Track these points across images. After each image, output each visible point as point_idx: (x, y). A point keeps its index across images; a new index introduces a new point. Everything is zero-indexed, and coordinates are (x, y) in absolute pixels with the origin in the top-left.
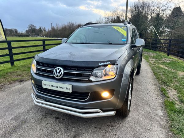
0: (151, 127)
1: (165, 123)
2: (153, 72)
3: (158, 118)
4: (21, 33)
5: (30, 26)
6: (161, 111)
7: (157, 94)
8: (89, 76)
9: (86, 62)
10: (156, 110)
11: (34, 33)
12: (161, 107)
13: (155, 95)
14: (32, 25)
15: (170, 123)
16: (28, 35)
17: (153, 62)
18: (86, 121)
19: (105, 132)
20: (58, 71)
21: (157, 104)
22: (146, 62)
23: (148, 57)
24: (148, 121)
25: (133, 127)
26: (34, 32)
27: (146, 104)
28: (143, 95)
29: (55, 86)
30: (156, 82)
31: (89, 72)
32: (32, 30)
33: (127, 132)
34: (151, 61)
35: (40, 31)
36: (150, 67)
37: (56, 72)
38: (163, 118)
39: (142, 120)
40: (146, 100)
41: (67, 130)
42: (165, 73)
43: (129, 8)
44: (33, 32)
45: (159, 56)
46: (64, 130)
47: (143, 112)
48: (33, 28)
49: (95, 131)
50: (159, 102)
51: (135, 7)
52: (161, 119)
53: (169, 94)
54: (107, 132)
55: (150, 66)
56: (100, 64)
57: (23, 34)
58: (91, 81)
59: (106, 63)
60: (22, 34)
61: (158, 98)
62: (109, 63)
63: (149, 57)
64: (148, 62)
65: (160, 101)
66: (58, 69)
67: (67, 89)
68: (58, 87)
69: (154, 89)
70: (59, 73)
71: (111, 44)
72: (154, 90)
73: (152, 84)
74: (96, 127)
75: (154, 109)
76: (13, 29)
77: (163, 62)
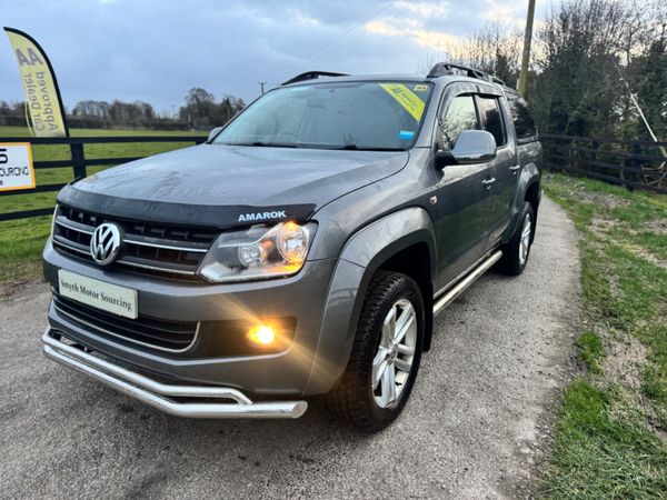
0: (460, 483)
1: (527, 473)
2: (580, 269)
3: (506, 450)
4: (162, 117)
5: (195, 92)
6: (532, 424)
7: (553, 353)
8: (196, 260)
9: (196, 206)
10: (517, 416)
11: (205, 119)
12: (544, 406)
13: (542, 360)
14: (199, 90)
15: (550, 475)
16: (186, 125)
17: (604, 232)
18: (221, 432)
19: (266, 479)
20: (102, 239)
21: (532, 396)
22: (573, 228)
23: (590, 212)
24: (458, 455)
25: (386, 474)
26: (207, 115)
27: (490, 389)
28: (496, 352)
29: (90, 293)
30: (574, 310)
31: (201, 244)
32: (200, 109)
33: (351, 490)
34: (599, 226)
35: (226, 111)
36: (576, 252)
37: (98, 243)
38: (527, 451)
39: (435, 449)
40: (498, 373)
41: (139, 454)
42: (632, 275)
43: (539, 25)
44: (202, 115)
45: (640, 208)
46: (125, 455)
47: (454, 420)
48: (202, 101)
49: (233, 471)
50: (545, 386)
51: (561, 18)
52: (520, 454)
53: (610, 357)
54: (275, 478)
55: (582, 244)
56: (242, 218)
57: (169, 120)
58: (205, 282)
59: (267, 215)
60: (165, 119)
61: (551, 370)
62: (281, 214)
63: (595, 214)
64: (581, 230)
65: (552, 383)
66: (105, 229)
67: (124, 304)
68: (100, 297)
69: (551, 335)
70: (105, 243)
71: (352, 148)
72: (548, 338)
73: (554, 315)
74: (243, 458)
75: (507, 414)
76: (139, 105)
77: (647, 234)
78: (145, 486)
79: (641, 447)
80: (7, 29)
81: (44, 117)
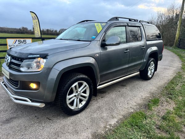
0: (83, 131)
1: (103, 132)
3: (102, 126)
6: (116, 120)
7: (140, 103)
10: (113, 118)
12: (124, 116)
13: (135, 104)
21: (123, 113)
22: (180, 68)
24: (88, 125)
27: (112, 110)
28: (123, 100)
30: (158, 92)
31: (20, 62)
33: (54, 128)
39: (84, 122)
40: (118, 106)
47: (95, 116)
50: (129, 111)
52: (106, 127)
53: (159, 106)
54: (39, 122)
55: (178, 73)
59: (35, 56)
61: (135, 107)
65: (132, 111)
68: (6, 73)
70: (7, 61)
71: (79, 40)
72: (142, 98)
73: (150, 92)
78: (11, 119)
79: (146, 132)
80: (30, 12)
81: (37, 33)
